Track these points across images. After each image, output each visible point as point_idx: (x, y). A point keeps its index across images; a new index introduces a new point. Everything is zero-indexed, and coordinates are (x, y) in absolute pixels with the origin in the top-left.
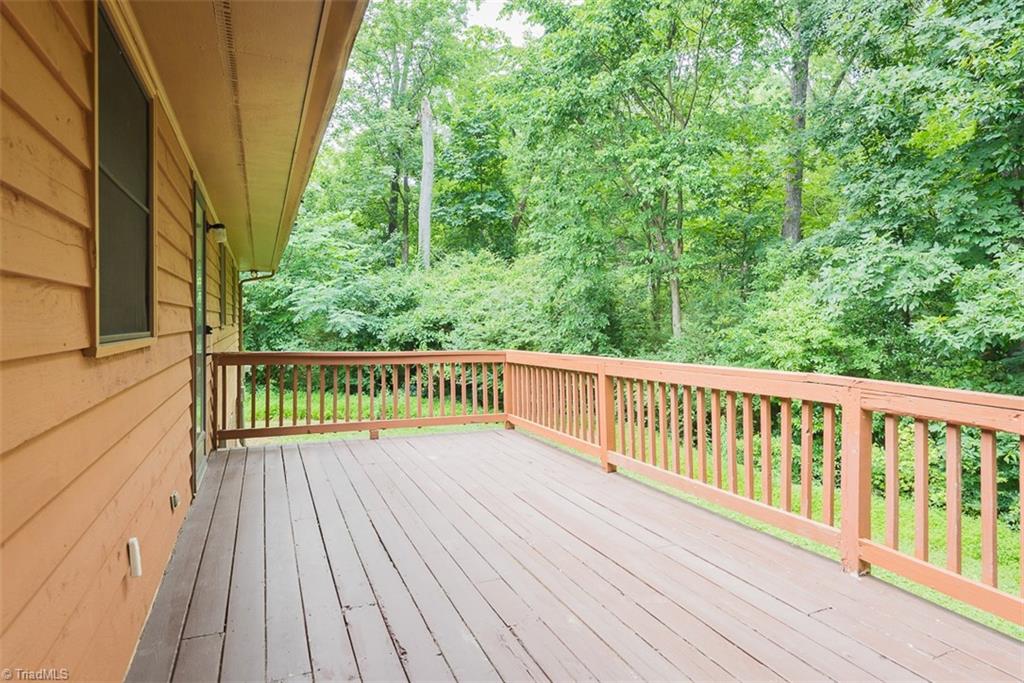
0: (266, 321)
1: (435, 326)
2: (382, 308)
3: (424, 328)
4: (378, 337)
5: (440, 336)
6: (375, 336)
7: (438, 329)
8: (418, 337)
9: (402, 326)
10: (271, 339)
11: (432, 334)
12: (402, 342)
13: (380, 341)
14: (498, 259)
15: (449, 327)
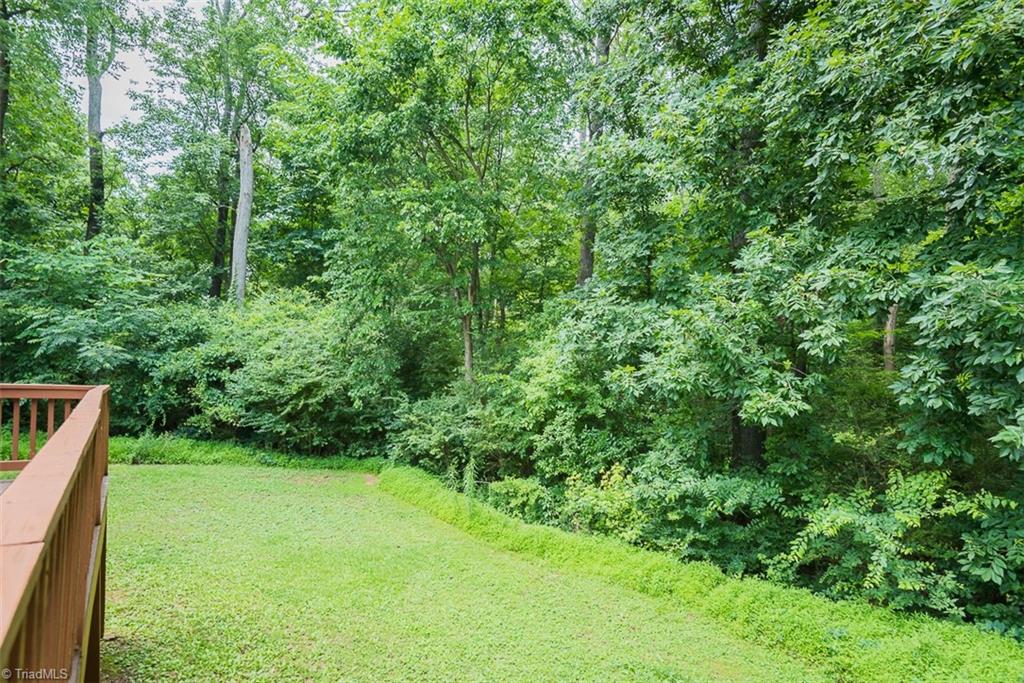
0: (14, 352)
1: (219, 363)
2: (162, 342)
3: (204, 366)
4: (151, 374)
5: (225, 375)
6: (148, 372)
7: (224, 368)
8: (196, 375)
9: (181, 362)
10: (18, 372)
11: (215, 372)
12: (177, 380)
13: (152, 377)
14: (314, 299)
15: (237, 365)
